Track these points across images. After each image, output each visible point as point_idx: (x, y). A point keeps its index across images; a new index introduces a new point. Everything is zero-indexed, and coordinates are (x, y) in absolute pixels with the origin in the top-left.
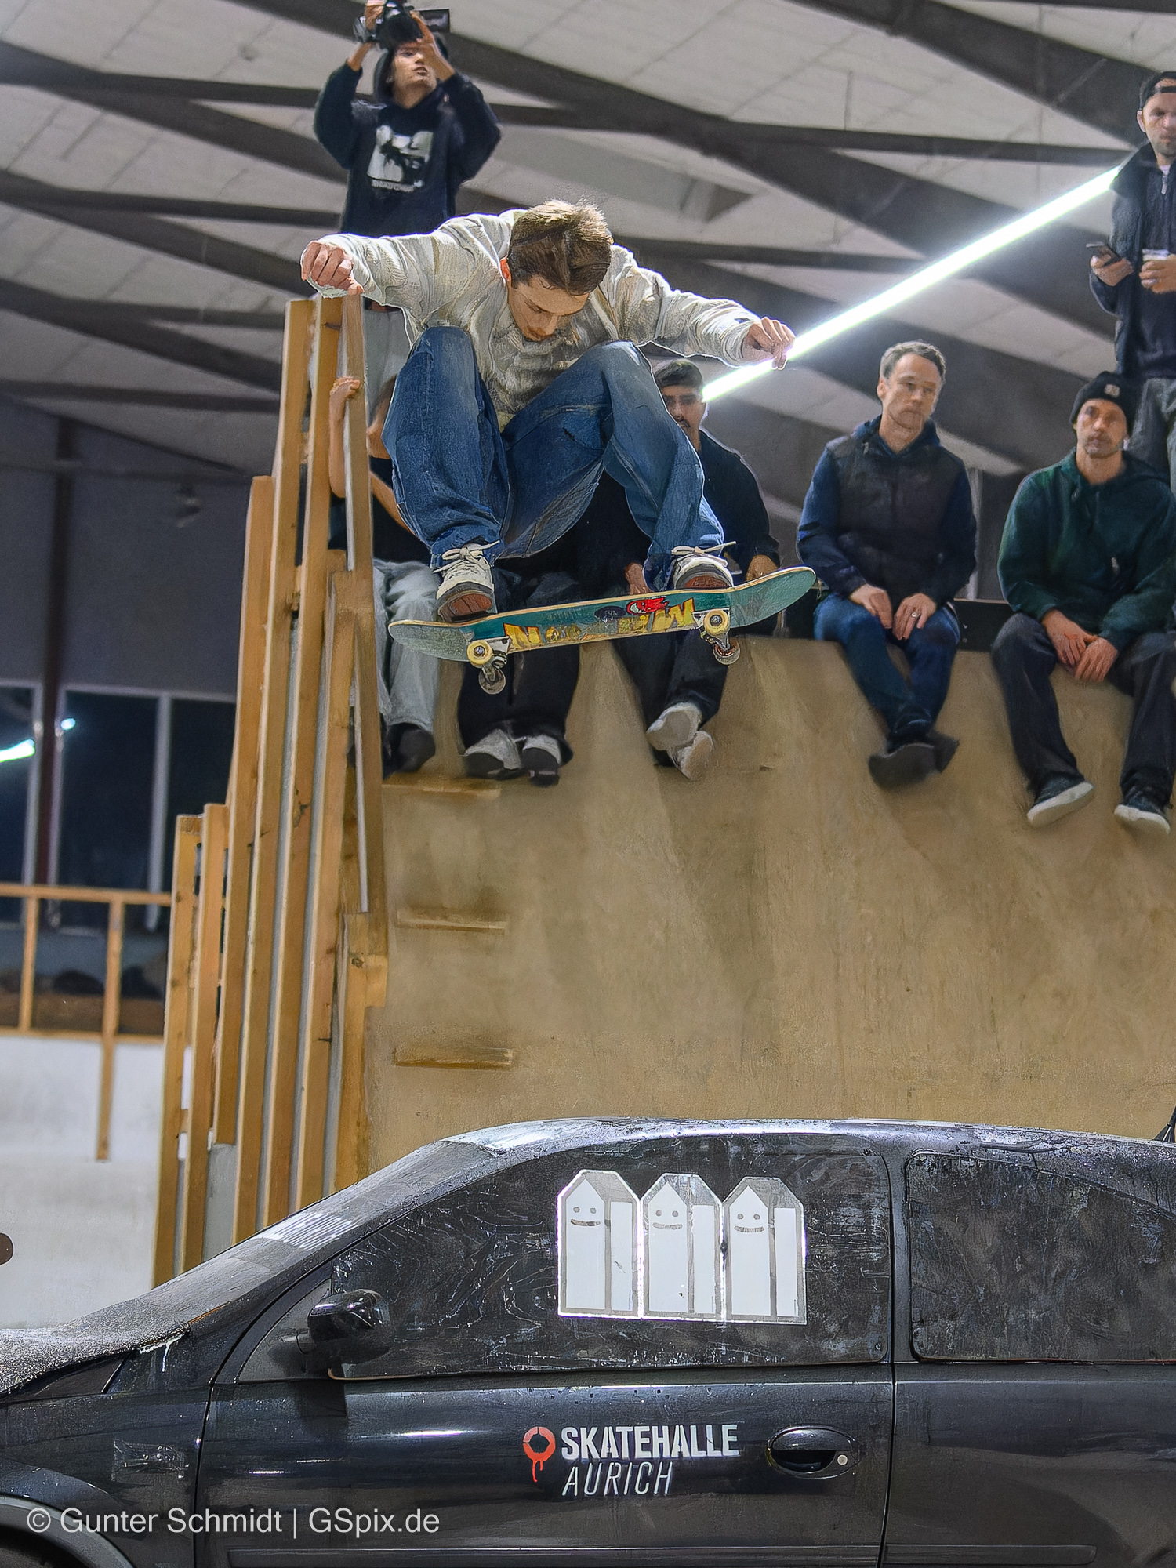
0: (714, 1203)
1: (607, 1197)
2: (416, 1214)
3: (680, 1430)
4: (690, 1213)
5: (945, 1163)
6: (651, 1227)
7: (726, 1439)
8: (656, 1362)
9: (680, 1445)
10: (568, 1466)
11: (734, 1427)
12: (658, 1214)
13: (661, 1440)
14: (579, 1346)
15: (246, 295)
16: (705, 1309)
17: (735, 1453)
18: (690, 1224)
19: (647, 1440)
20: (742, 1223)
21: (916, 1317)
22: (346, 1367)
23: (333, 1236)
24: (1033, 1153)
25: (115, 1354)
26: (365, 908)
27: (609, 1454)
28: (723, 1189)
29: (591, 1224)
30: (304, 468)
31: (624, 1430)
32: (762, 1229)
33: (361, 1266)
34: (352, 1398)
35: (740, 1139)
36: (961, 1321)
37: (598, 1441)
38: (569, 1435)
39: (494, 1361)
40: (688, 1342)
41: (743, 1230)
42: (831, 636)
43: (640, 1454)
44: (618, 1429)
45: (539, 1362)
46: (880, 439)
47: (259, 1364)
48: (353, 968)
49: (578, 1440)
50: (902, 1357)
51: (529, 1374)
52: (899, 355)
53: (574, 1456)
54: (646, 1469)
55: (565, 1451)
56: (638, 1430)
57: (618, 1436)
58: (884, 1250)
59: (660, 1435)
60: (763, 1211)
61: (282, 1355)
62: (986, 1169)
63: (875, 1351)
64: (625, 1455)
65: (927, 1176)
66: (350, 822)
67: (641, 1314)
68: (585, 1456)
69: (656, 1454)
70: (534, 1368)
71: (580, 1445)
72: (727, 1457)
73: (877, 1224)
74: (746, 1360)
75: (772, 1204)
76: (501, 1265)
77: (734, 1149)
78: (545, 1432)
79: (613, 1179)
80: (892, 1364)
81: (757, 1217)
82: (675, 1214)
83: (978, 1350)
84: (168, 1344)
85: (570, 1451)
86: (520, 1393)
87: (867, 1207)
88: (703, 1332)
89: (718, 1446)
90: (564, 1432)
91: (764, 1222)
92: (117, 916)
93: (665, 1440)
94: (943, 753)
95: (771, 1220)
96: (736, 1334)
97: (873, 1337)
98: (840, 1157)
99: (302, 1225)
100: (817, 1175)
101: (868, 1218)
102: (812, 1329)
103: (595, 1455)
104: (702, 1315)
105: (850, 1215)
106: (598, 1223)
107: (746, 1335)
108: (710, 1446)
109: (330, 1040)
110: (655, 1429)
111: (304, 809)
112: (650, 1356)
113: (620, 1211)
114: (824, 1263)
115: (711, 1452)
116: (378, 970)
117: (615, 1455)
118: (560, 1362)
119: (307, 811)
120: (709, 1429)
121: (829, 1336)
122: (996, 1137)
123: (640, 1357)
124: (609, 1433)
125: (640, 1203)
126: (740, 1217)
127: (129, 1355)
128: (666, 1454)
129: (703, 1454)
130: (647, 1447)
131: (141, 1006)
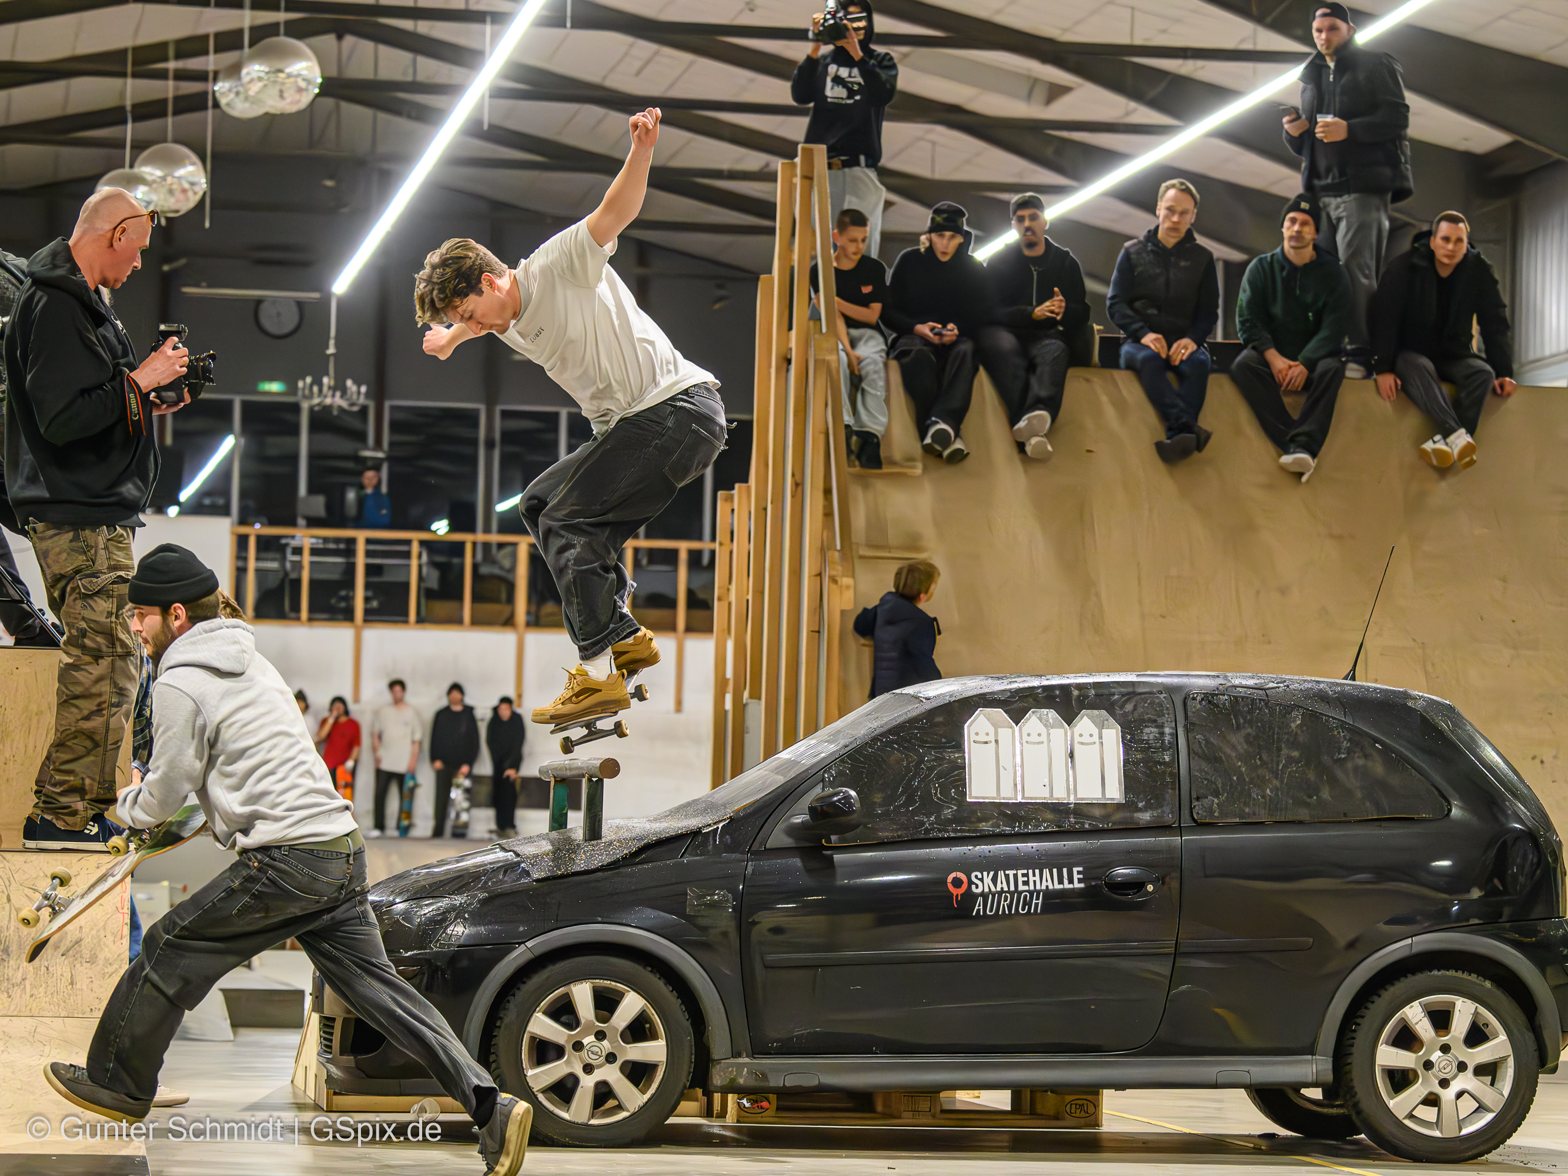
0: (1063, 727)
1: (996, 726)
2: (875, 739)
3: (1046, 872)
4: (1049, 734)
5: (1210, 697)
6: (1025, 744)
7: (1076, 877)
8: (1030, 829)
9: (1047, 881)
10: (977, 896)
11: (1081, 869)
12: (1029, 735)
13: (1034, 879)
14: (980, 820)
15: (753, 160)
16: (1060, 795)
17: (1082, 885)
18: (1049, 741)
19: (1026, 879)
20: (1082, 740)
21: (1194, 796)
22: (833, 838)
23: (823, 755)
24: (1265, 690)
25: (687, 834)
26: (839, 547)
27: (1002, 888)
28: (1069, 718)
29: (986, 743)
30: (792, 268)
31: (1011, 873)
32: (1095, 743)
33: (840, 773)
34: (838, 857)
35: (1080, 687)
36: (1223, 798)
37: (994, 880)
38: (976, 877)
39: (927, 831)
40: (1049, 816)
41: (1082, 743)
42: (1130, 366)
43: (1021, 887)
44: (1007, 872)
45: (955, 831)
46: (1159, 242)
47: (778, 837)
48: (833, 586)
49: (982, 880)
50: (1186, 822)
51: (949, 839)
52: (1168, 188)
53: (979, 890)
54: (1026, 896)
55: (973, 887)
56: (1020, 872)
57: (1007, 877)
58: (1173, 755)
59: (1034, 875)
60: (1095, 731)
61: (793, 831)
62: (1235, 701)
63: (1169, 818)
64: (1012, 888)
65: (1199, 706)
66: (827, 492)
67: (1020, 799)
68: (986, 890)
69: (1032, 888)
70: (952, 835)
71: (983, 883)
72: (1077, 888)
73: (1167, 738)
74: (1087, 826)
75: (1101, 726)
76: (931, 769)
77: (1076, 693)
78: (961, 875)
79: (999, 713)
80: (1180, 827)
81: (1091, 735)
82: (1039, 735)
83: (1235, 816)
84: (720, 825)
85: (977, 887)
86: (944, 851)
87: (1162, 726)
88: (1059, 809)
89: (1071, 881)
90: (973, 875)
91: (1096, 738)
92: (683, 556)
93: (1037, 878)
94: (1202, 441)
95: (1101, 737)
96: (1080, 810)
97: (1167, 809)
98: (1143, 696)
99: (803, 749)
100: (1129, 707)
101: (1162, 734)
102: (1128, 806)
103: (993, 889)
104: (1058, 799)
105: (1150, 733)
106: (991, 742)
107: (1085, 809)
108: (1066, 881)
109: (819, 632)
110: (1031, 871)
111: (798, 485)
112: (1026, 826)
113: (1005, 734)
114: (1136, 763)
115: (1067, 885)
116: (848, 587)
117: (1006, 889)
118: (969, 831)
119: (800, 489)
120: (1065, 870)
121: (1140, 810)
122: (1243, 680)
123: (1019, 826)
124: (1001, 874)
125: (1017, 729)
126: (1081, 735)
127: (696, 833)
128: (1038, 887)
129: (1061, 886)
130: (1026, 883)
131: (700, 614)
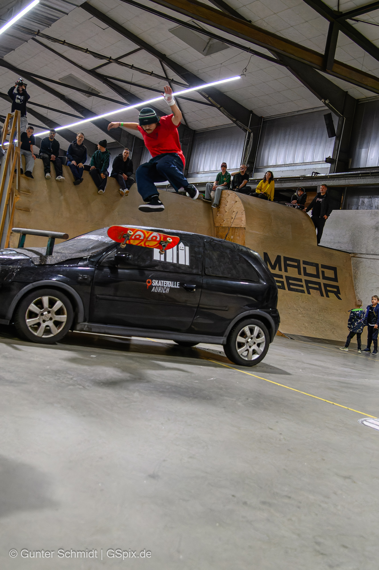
3: (171, 282)
7: (178, 285)
9: (170, 285)
10: (153, 286)
11: (179, 283)
14: (156, 266)
16: (175, 261)
17: (179, 287)
19: (165, 283)
22: (119, 265)
25: (79, 258)
27: (160, 285)
34: (119, 270)
36: (212, 269)
37: (158, 283)
38: (154, 281)
40: (172, 267)
41: (181, 250)
43: (164, 286)
46: (77, 143)
49: (155, 282)
50: (203, 274)
53: (154, 285)
54: (165, 288)
55: (153, 284)
56: (165, 282)
57: (161, 282)
63: (200, 273)
64: (162, 286)
68: (156, 285)
69: (167, 286)
71: (155, 283)
72: (177, 288)
74: (181, 271)
75: (185, 246)
78: (150, 280)
83: (215, 274)
84: (88, 257)
85: (154, 284)
89: (176, 286)
95: (185, 249)
97: (199, 270)
101: (199, 250)
102: (191, 267)
105: (196, 249)
107: (181, 267)
108: (175, 285)
112: (166, 269)
114: (193, 256)
115: (175, 287)
118: (153, 268)
120: (175, 282)
121: (193, 269)
124: (160, 281)
126: (180, 247)
128: (168, 286)
129: (174, 287)
130: (166, 285)
